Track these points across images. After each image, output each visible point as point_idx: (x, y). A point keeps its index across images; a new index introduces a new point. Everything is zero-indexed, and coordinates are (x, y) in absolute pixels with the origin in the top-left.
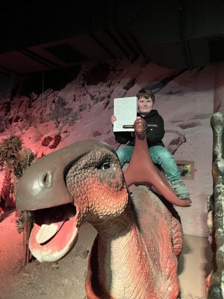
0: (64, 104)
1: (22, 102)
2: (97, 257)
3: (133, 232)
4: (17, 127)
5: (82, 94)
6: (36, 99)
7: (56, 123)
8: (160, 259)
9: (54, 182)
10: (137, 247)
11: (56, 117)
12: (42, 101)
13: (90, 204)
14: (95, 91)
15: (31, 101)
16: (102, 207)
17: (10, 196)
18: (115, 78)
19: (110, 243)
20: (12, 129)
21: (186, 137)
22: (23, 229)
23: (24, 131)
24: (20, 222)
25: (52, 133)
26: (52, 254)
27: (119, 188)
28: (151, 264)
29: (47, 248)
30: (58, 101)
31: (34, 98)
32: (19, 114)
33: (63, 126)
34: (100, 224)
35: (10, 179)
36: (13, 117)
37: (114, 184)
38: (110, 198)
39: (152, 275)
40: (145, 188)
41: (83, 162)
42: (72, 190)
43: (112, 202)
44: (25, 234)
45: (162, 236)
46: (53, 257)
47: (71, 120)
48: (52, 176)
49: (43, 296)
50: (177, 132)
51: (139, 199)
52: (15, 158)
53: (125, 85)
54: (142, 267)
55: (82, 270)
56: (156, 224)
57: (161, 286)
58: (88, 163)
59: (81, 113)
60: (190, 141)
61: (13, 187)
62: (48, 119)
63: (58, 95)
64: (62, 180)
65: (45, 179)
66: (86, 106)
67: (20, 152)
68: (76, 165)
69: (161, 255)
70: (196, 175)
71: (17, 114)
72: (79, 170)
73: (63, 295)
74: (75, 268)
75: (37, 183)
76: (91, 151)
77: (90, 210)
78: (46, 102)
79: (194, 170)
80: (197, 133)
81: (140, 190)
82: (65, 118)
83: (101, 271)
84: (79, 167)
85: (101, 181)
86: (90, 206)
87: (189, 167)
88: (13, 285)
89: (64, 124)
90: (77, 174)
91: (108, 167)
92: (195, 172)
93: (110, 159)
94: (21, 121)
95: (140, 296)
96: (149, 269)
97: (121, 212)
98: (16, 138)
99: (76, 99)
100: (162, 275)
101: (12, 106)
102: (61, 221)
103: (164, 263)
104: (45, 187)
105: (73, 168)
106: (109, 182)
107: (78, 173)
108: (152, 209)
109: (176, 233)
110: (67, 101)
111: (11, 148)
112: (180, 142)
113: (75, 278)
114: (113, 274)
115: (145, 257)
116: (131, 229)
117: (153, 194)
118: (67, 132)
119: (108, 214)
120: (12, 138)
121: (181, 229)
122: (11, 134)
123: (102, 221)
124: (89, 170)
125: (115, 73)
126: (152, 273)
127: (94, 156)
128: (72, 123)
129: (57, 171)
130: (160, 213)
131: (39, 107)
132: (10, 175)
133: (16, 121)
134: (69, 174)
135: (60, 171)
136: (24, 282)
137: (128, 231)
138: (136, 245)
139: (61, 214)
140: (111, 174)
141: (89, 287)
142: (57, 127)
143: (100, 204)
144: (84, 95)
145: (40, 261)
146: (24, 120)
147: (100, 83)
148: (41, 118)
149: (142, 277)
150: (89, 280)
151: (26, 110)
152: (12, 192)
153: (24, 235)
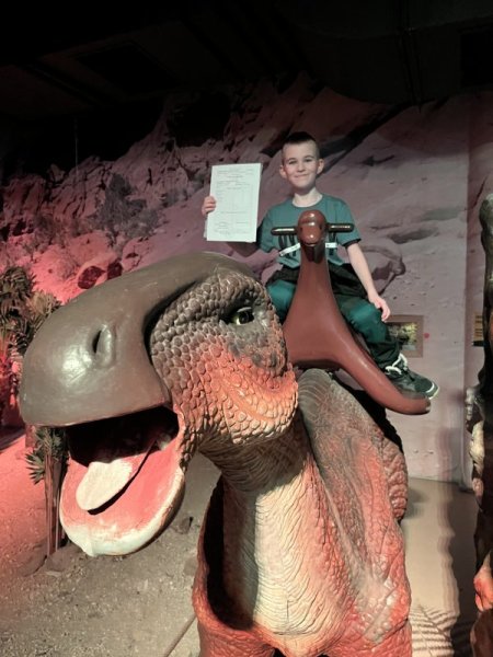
0: (126, 191)
1: (29, 188)
2: (222, 535)
3: (307, 474)
4: (20, 247)
5: (166, 166)
6: (61, 181)
7: (108, 235)
8: (366, 534)
9: (119, 351)
10: (317, 510)
11: (108, 220)
12: (74, 187)
13: (211, 409)
14: (198, 159)
15: (50, 185)
16: (240, 415)
17: (12, 402)
18: (242, 129)
19: (255, 501)
20: (9, 251)
21: (404, 261)
22: (44, 473)
23: (36, 255)
24: (37, 458)
25: (101, 259)
26: (120, 537)
27: (279, 370)
28: (348, 545)
29: (105, 520)
30: (113, 184)
31: (57, 179)
32: (24, 216)
33: (127, 242)
34: (230, 458)
35: (11, 364)
36: (9, 224)
37: (266, 360)
38: (257, 393)
39: (351, 572)
40: (324, 374)
41: (189, 303)
42: (165, 372)
43: (263, 403)
44: (49, 485)
45: (369, 481)
46: (124, 543)
47: (143, 228)
48: (115, 336)
49: (95, 619)
50: (386, 251)
51: (312, 400)
52: (20, 316)
53: (266, 144)
54: (328, 555)
55: (179, 560)
56: (352, 456)
57: (370, 595)
58: (202, 306)
59: (165, 211)
60: (413, 271)
61: (17, 382)
62: (91, 227)
63: (112, 171)
64: (141, 345)
65: (95, 344)
66: (177, 194)
67: (29, 303)
68: (174, 312)
69: (368, 524)
70: (428, 346)
71: (18, 217)
72: (180, 324)
73: (140, 615)
74: (163, 556)
75: (74, 353)
76: (208, 276)
77: (211, 422)
78: (85, 189)
79: (422, 336)
80: (430, 252)
81: (311, 378)
82: (130, 223)
83: (231, 567)
84: (181, 315)
85: (235, 352)
86: (211, 414)
87: (410, 328)
88: (26, 597)
89: (128, 238)
90: (176, 334)
91: (248, 317)
92: (425, 340)
93: (253, 299)
94: (30, 232)
95: (321, 620)
96: (343, 559)
97: (283, 427)
98: (18, 273)
99: (154, 179)
100: (371, 572)
101: (6, 198)
102: (140, 452)
103: (374, 543)
104: (97, 365)
105: (165, 316)
106: (254, 353)
107: (177, 331)
108: (342, 422)
109: (392, 474)
110: (132, 185)
111: (9, 293)
112: (392, 274)
113: (164, 577)
114: (261, 573)
115: (334, 531)
116: (303, 468)
117: (341, 388)
118: (134, 255)
119: (254, 433)
120: (10, 271)
121: (404, 464)
122: (8, 263)
123: (237, 449)
124: (204, 325)
125: (241, 117)
126: (350, 566)
127: (215, 290)
128: (146, 235)
129: (126, 322)
130: (359, 429)
131: (68, 200)
132: (9, 355)
133: (17, 232)
134: (156, 334)
135: (132, 322)
136: (50, 590)
137: (297, 474)
138: (313, 505)
139: (138, 436)
140: (258, 335)
141: (202, 603)
142: (112, 244)
143: (235, 407)
144: (172, 169)
145: (90, 553)
146: (36, 230)
147: (209, 141)
148: (76, 226)
149: (328, 577)
150: (201, 586)
151: (38, 208)
152: (16, 393)
153: (46, 487)
